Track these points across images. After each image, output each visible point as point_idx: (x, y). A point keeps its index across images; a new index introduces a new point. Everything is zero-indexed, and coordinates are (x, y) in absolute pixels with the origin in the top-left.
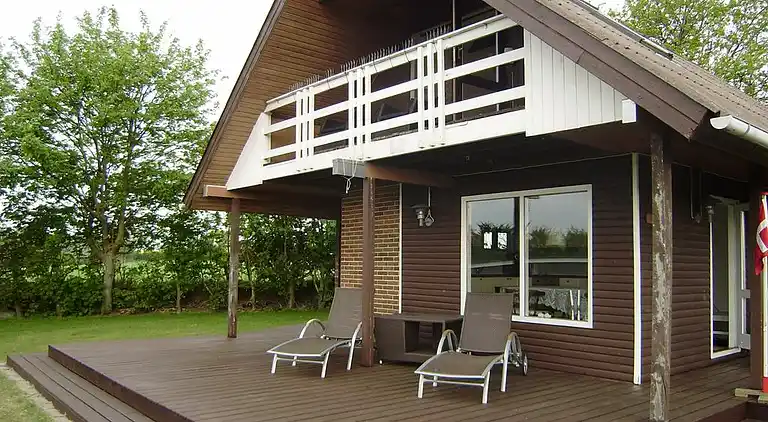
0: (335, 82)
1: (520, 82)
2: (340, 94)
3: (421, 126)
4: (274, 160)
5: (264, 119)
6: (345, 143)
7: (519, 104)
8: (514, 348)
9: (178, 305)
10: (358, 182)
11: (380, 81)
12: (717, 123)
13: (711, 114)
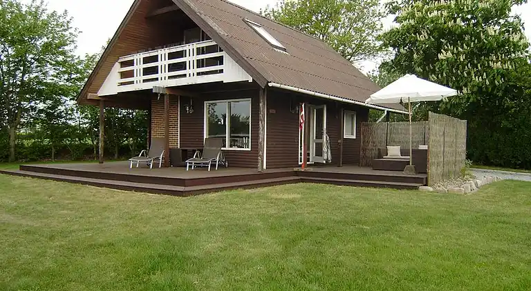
0: (153, 54)
1: (221, 63)
2: (155, 59)
3: (188, 75)
4: (122, 84)
5: (117, 65)
6: (157, 79)
7: (221, 71)
8: (221, 157)
9: (53, 157)
10: (162, 95)
11: (171, 56)
12: (270, 85)
13: (268, 82)
